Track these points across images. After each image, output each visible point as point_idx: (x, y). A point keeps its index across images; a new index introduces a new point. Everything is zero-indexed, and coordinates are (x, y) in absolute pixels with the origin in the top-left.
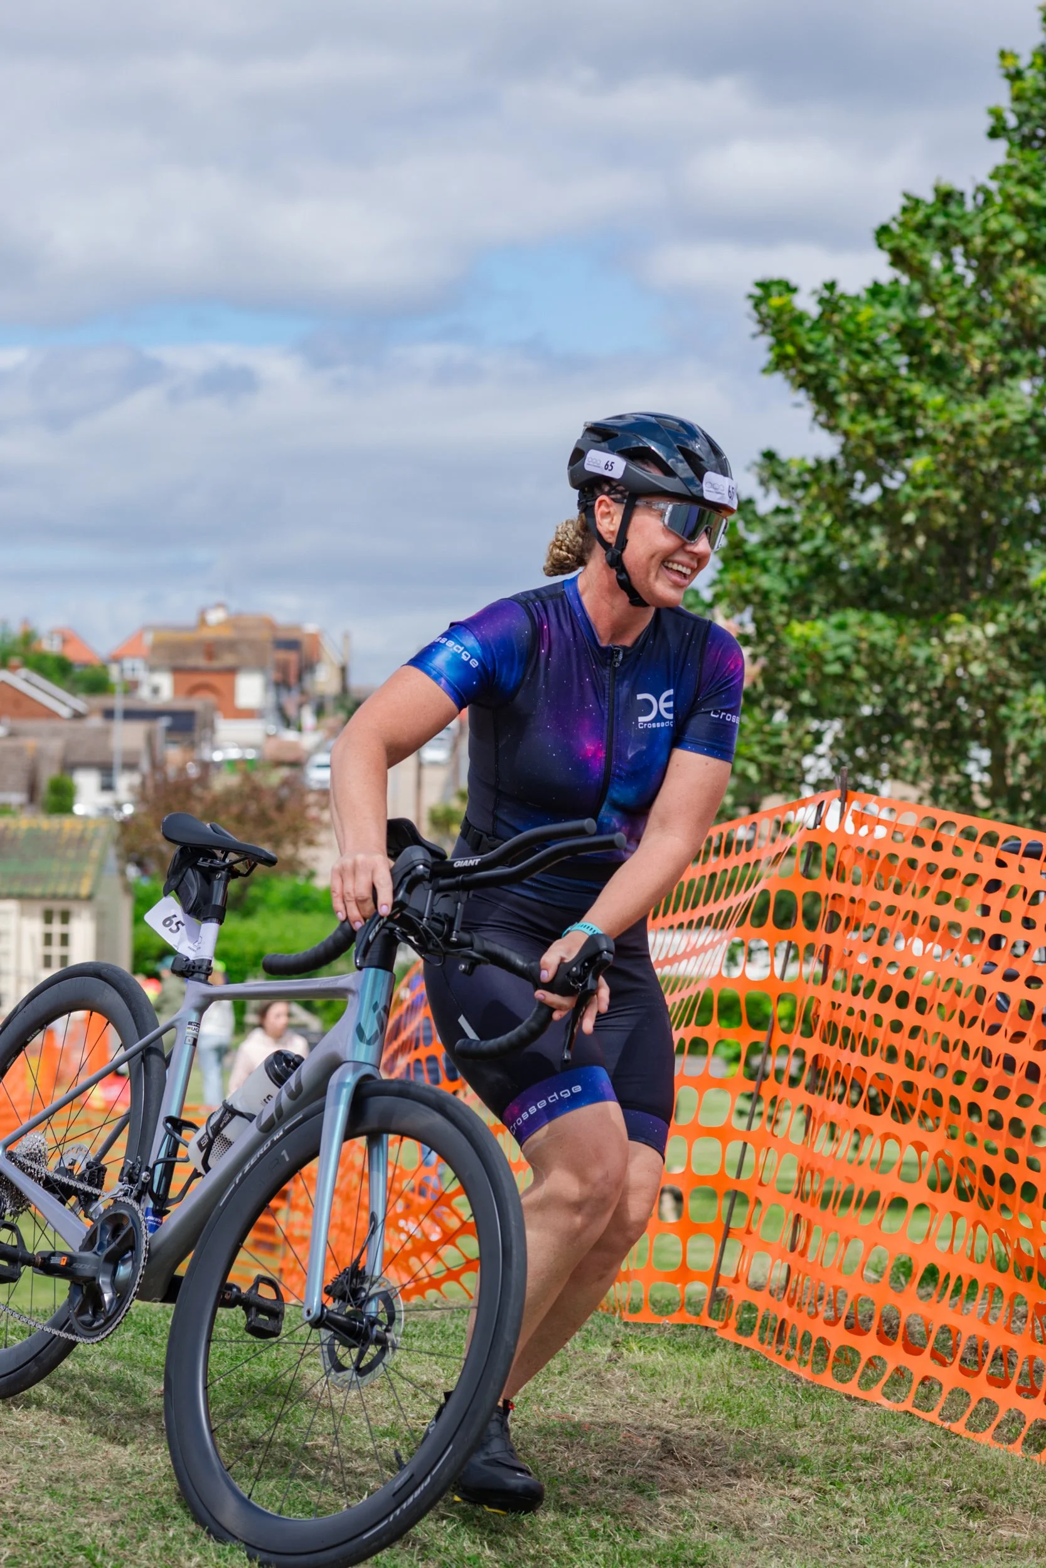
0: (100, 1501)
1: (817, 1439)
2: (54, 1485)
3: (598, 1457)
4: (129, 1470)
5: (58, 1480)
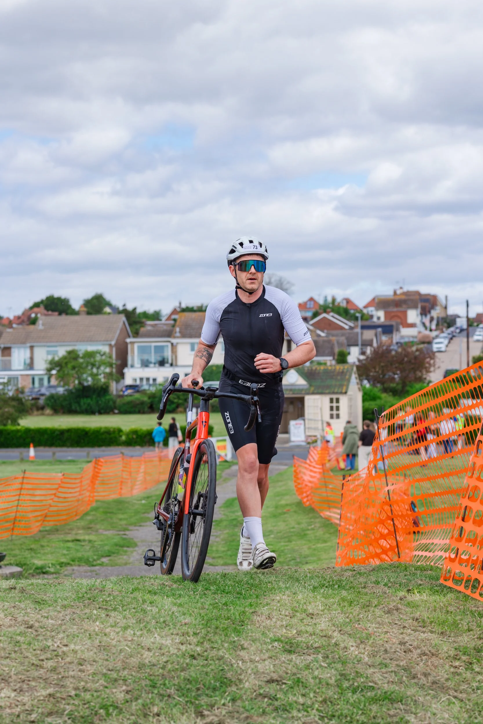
0: (126, 681)
1: (476, 636)
2: (109, 672)
3: (370, 649)
4: (149, 663)
5: (112, 670)
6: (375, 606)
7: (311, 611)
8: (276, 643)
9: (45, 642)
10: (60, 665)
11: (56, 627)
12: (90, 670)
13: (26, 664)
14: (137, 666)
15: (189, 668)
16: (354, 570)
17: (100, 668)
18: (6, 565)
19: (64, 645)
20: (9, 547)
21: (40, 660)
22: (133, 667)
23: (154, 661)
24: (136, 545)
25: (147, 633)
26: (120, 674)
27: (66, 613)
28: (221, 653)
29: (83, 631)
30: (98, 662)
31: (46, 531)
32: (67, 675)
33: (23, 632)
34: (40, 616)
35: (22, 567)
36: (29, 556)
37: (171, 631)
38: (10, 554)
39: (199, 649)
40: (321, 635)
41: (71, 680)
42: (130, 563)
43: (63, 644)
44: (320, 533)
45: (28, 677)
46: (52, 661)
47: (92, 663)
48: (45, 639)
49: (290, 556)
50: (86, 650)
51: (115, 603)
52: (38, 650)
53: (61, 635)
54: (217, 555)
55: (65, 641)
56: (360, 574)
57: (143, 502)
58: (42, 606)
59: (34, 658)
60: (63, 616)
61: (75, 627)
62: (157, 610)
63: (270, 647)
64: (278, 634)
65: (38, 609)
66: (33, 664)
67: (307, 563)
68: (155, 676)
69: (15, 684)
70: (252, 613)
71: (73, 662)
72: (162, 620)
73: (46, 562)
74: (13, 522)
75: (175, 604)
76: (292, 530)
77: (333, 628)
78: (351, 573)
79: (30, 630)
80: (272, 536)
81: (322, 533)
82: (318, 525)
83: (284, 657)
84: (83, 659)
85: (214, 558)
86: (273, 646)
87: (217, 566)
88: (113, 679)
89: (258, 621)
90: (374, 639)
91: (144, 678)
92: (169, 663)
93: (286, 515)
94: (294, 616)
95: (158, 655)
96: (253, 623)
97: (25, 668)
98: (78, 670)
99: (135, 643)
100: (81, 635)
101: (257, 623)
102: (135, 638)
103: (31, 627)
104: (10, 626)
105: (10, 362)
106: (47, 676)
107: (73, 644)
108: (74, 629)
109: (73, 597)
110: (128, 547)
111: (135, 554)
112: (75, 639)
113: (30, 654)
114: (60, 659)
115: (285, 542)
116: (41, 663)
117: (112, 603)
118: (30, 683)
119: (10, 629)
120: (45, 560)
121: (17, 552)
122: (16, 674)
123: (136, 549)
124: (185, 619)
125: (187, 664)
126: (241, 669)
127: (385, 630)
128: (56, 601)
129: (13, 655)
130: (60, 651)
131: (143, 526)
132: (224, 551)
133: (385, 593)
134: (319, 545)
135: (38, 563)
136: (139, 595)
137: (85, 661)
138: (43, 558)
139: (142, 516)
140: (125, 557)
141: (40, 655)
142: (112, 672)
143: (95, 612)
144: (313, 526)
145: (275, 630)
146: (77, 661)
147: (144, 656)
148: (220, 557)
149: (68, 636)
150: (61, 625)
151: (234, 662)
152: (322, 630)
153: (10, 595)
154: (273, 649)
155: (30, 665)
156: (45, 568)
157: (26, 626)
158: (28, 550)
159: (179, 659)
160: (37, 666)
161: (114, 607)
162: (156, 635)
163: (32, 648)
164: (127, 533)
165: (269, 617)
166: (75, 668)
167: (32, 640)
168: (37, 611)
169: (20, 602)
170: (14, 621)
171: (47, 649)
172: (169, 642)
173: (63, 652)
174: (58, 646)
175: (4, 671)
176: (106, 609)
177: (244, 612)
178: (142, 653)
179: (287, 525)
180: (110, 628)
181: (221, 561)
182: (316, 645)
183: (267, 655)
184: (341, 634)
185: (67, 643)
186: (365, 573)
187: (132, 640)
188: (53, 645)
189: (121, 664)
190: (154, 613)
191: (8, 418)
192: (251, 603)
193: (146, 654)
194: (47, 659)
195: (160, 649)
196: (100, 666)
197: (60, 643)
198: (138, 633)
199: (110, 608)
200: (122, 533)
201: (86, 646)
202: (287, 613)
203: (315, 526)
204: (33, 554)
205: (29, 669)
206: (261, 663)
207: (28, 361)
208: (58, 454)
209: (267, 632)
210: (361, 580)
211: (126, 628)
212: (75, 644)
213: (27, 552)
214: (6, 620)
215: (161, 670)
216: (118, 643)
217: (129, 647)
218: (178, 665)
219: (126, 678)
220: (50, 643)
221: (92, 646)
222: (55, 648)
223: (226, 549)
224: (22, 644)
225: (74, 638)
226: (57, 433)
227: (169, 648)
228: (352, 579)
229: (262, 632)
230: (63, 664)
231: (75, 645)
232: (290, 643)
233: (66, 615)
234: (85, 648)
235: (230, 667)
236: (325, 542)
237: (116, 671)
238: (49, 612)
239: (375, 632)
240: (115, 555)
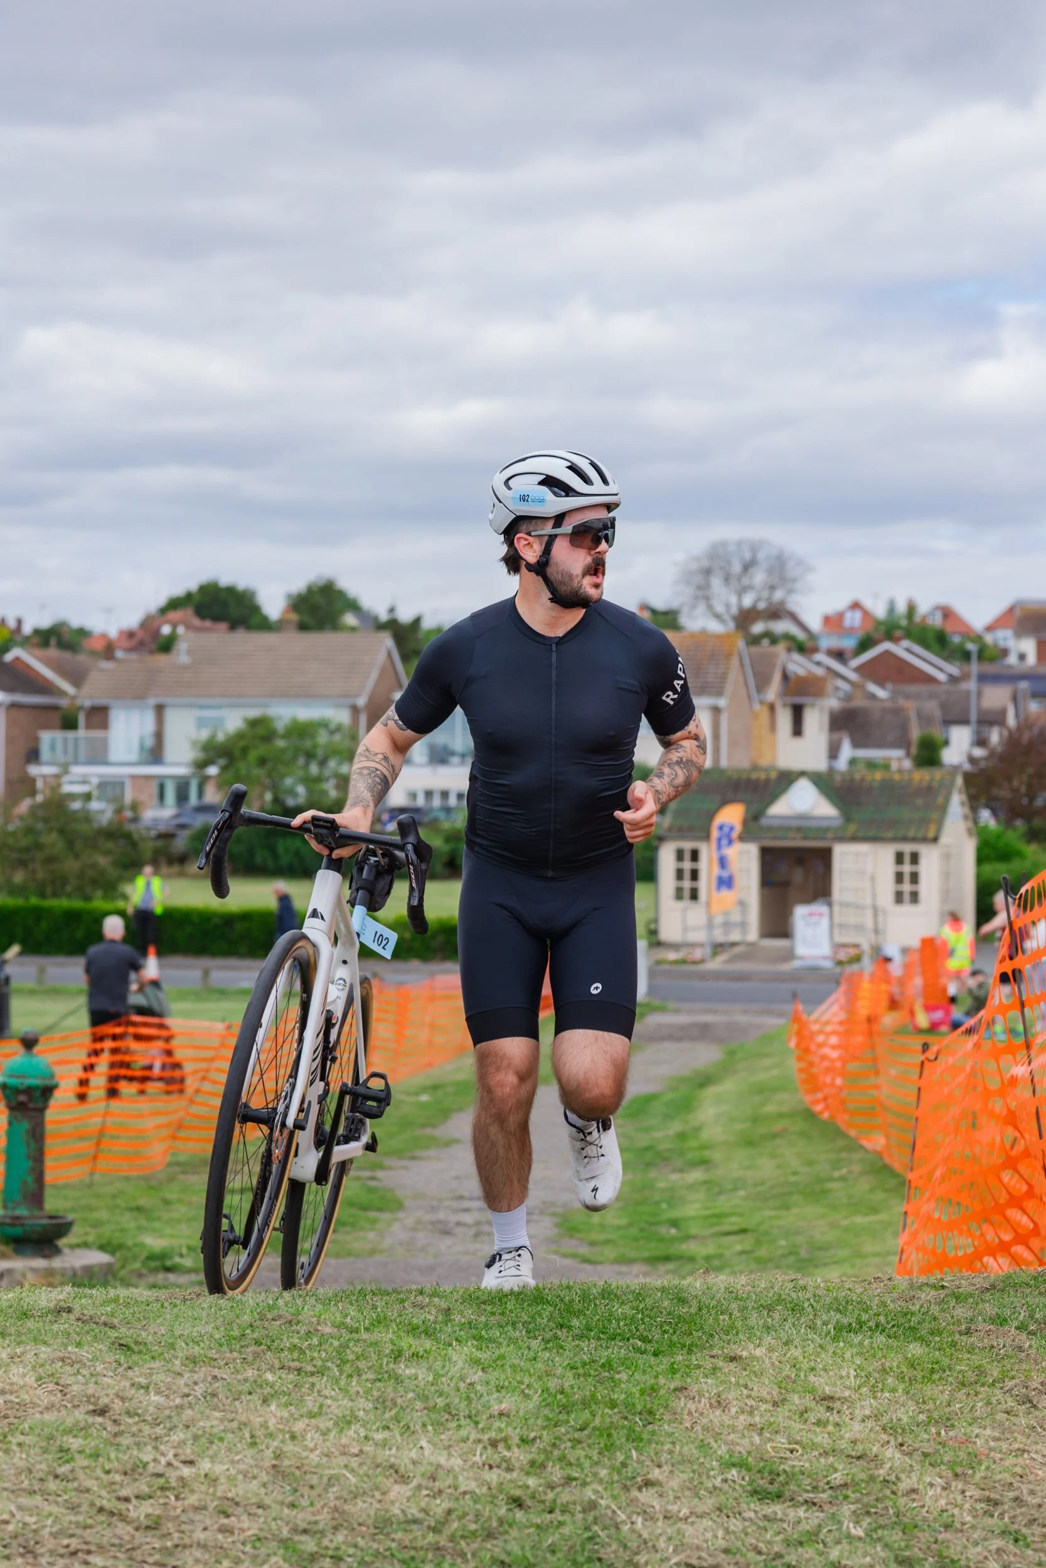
2: (297, 1537)
3: (977, 1494)
4: (401, 1516)
5: (305, 1531)
6: (994, 1381)
7: (828, 1390)
8: (734, 1472)
9: (135, 1452)
10: (172, 1513)
11: (167, 1412)
12: (249, 1529)
13: (85, 1507)
14: (370, 1522)
15: (506, 1532)
16: (943, 1287)
17: (273, 1523)
18: (73, 1247)
19: (185, 1462)
20: (84, 1202)
21: (119, 1499)
22: (360, 1525)
23: (414, 1511)
24: (400, 1206)
25: (402, 1435)
26: (326, 1542)
27: (196, 1377)
28: (589, 1494)
29: (235, 1425)
30: (269, 1507)
31: (178, 1164)
32: (187, 1541)
33: (82, 1425)
34: (128, 1384)
35: (113, 1253)
36: (132, 1225)
37: (463, 1433)
38: (85, 1220)
39: (532, 1482)
40: (854, 1454)
41: (198, 1553)
42: (382, 1251)
43: (183, 1458)
44: (863, 1186)
45: (86, 1543)
46: (151, 1501)
47: (254, 1510)
48: (137, 1444)
49: (783, 1243)
50: (240, 1477)
51: (324, 1355)
52: (117, 1472)
53: (178, 1436)
54: (602, 1237)
55: (188, 1451)
56: (958, 1298)
57: (424, 1098)
58: (135, 1357)
59: (104, 1493)
60: (187, 1385)
61: (217, 1414)
62: (431, 1378)
63: (718, 1482)
64: (738, 1448)
65: (125, 1366)
66: (101, 1510)
67: (826, 1264)
68: (415, 1548)
69: (51, 1560)
70: (675, 1390)
71: (205, 1508)
72: (440, 1402)
73: (175, 1242)
74: (94, 1142)
75: (477, 1362)
76: (792, 1179)
77: (885, 1437)
78: (933, 1293)
79: (99, 1419)
80: (742, 1193)
81: (866, 1187)
82: (857, 1168)
83: (753, 1509)
84: (232, 1500)
85: (592, 1244)
86: (725, 1481)
87: (601, 1263)
88: (305, 1556)
89: (690, 1413)
90: (988, 1468)
91: (388, 1553)
92: (453, 1516)
93: (778, 1141)
94: (784, 1400)
95: (428, 1495)
96: (676, 1418)
97: (80, 1518)
98: (216, 1527)
99: (369, 1461)
100: (230, 1436)
101: (686, 1417)
102: (368, 1448)
103: (103, 1412)
104: (49, 1408)
105: (104, 744)
106: (136, 1542)
107: (207, 1459)
108: (213, 1422)
109: (217, 1336)
110: (380, 1210)
111: (396, 1228)
112: (215, 1447)
113: (95, 1482)
114: (173, 1498)
115: (776, 1208)
116: (123, 1506)
117: (315, 1354)
118: (91, 1559)
119: (47, 1416)
120: (172, 1236)
121: (103, 1215)
122: (54, 1535)
123: (401, 1215)
124: (501, 1402)
125: (501, 1521)
126: (640, 1536)
127: (1016, 1446)
128: (172, 1346)
129: (52, 1485)
130: (173, 1475)
131: (420, 1159)
132: (619, 1228)
133: (1020, 1349)
134: (859, 1220)
135: (154, 1242)
136: (386, 1336)
137: (237, 1504)
138: (168, 1231)
139: (419, 1132)
140: (371, 1235)
141: (122, 1485)
142: (303, 1538)
143: (269, 1376)
144: (844, 1171)
145: (732, 1436)
146: (215, 1503)
147: (392, 1495)
148: (608, 1242)
149: (196, 1438)
150: (180, 1408)
151: (624, 1517)
152: (854, 1442)
153: (55, 1327)
154: (726, 1487)
155: (94, 1511)
156: (171, 1258)
157: (91, 1407)
158: (131, 1209)
159: (479, 1507)
160: (112, 1514)
161: (320, 1363)
162: (424, 1443)
163: (103, 1467)
164: (379, 1174)
165: (720, 1403)
166: (208, 1522)
167: (102, 1446)
168: (121, 1370)
169: (79, 1345)
170: (59, 1395)
171: (140, 1470)
172: (456, 1462)
173: (181, 1479)
174: (169, 1464)
175: (25, 1524)
176: (299, 1370)
177: (654, 1389)
178: (385, 1489)
179: (779, 1167)
180: (307, 1421)
181: (610, 1253)
182: (837, 1478)
183: (710, 1503)
184: (904, 1453)
185: (192, 1457)
186: (971, 1296)
187: (361, 1451)
188: (155, 1460)
189: (330, 1516)
190: (422, 1383)
191: (94, 883)
192: (673, 1364)
193: (398, 1491)
194: (137, 1497)
195: (433, 1478)
196: (275, 1519)
197: (176, 1455)
198: (379, 1436)
199: (309, 1368)
200: (367, 1174)
201: (242, 1467)
202: (764, 1394)
203: (850, 1172)
204: (143, 1222)
205: (89, 1521)
206: (693, 1523)
207: (150, 742)
208: (215, 975)
209: (711, 1441)
210: (960, 1312)
211: (346, 1421)
212: (213, 1459)
213: (128, 1216)
214: (39, 1392)
215: (431, 1537)
216: (325, 1459)
217: (353, 1471)
218: (476, 1522)
219: (341, 1553)
220: (147, 1455)
221: (256, 1466)
222: (160, 1469)
223: (623, 1222)
224: (77, 1456)
225: (212, 1443)
226: (216, 921)
227: (456, 1478)
228: (935, 1310)
229: (698, 1443)
230: (179, 1511)
231: (213, 1462)
232: (771, 1472)
233: (196, 1383)
234: (239, 1472)
235: (613, 1531)
236: (874, 1210)
237: (315, 1533)
238: (151, 1375)
239: (991, 1449)
240: (348, 1229)
